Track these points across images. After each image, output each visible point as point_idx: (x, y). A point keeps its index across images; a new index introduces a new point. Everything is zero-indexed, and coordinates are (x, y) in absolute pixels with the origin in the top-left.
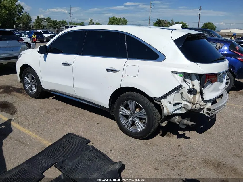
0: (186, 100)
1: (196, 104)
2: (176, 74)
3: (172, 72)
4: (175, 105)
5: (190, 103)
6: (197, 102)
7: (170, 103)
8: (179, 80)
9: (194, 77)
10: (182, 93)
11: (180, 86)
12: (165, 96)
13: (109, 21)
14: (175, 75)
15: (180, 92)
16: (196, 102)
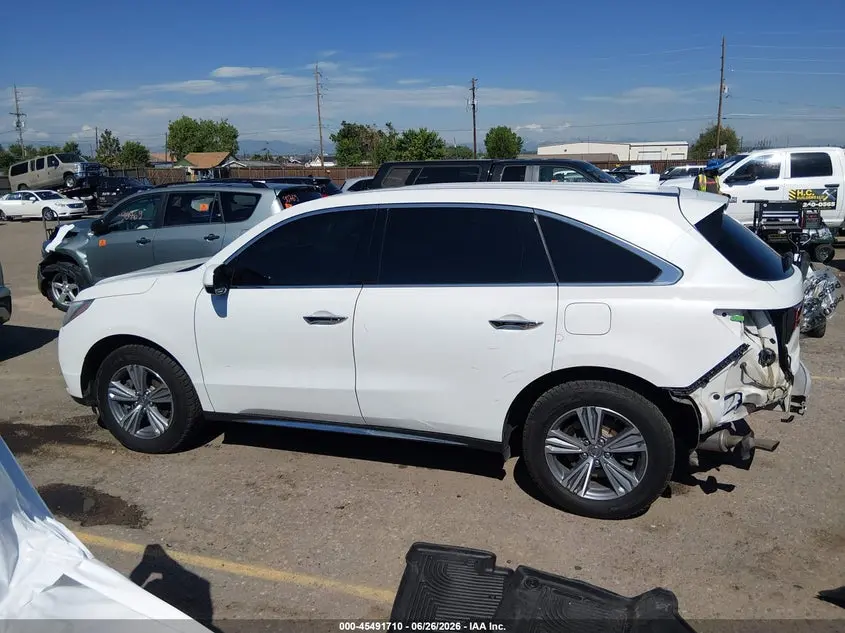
0: (754, 384)
2: (724, 315)
3: (716, 311)
4: (727, 398)
5: (763, 387)
7: (717, 397)
9: (763, 318)
10: (743, 367)
11: (745, 347)
12: (704, 381)
13: (169, 131)
14: (721, 317)
15: (740, 362)
16: (775, 384)
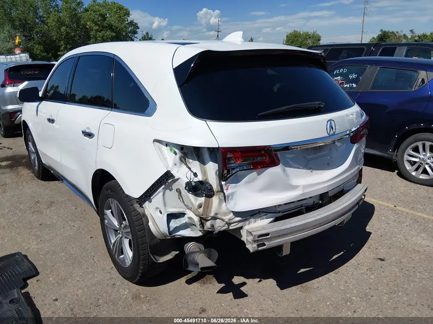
1: (214, 218)
2: (167, 146)
3: (157, 141)
4: (169, 217)
6: (216, 214)
7: (161, 212)
8: (169, 161)
10: (179, 192)
11: (168, 175)
13: (286, 38)
15: (174, 187)
16: (212, 214)
